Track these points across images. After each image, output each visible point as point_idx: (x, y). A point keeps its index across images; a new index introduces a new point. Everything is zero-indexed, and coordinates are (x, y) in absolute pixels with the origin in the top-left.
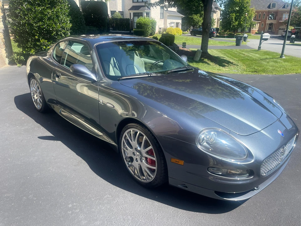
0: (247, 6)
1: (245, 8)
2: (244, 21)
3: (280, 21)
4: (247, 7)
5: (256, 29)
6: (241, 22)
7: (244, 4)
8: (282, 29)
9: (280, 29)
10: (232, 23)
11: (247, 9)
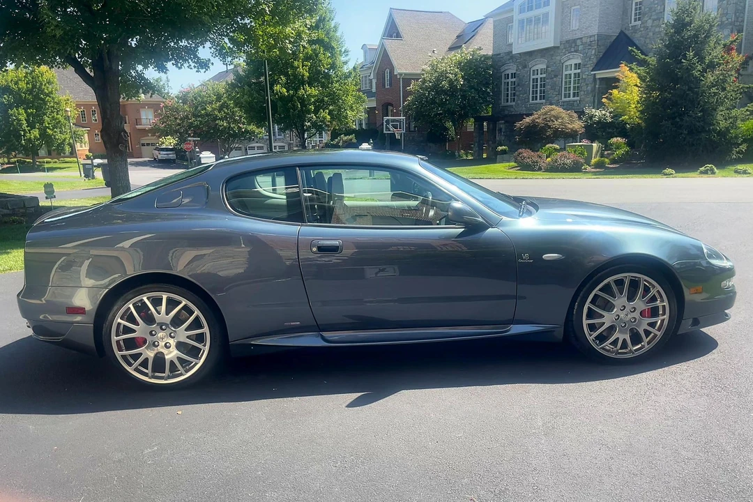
0: (50, 90)
1: (47, 95)
2: (55, 127)
3: (138, 127)
4: (51, 93)
5: (84, 148)
6: (48, 130)
7: (41, 84)
8: (148, 144)
9: (143, 145)
10: (22, 133)
11: (53, 98)
